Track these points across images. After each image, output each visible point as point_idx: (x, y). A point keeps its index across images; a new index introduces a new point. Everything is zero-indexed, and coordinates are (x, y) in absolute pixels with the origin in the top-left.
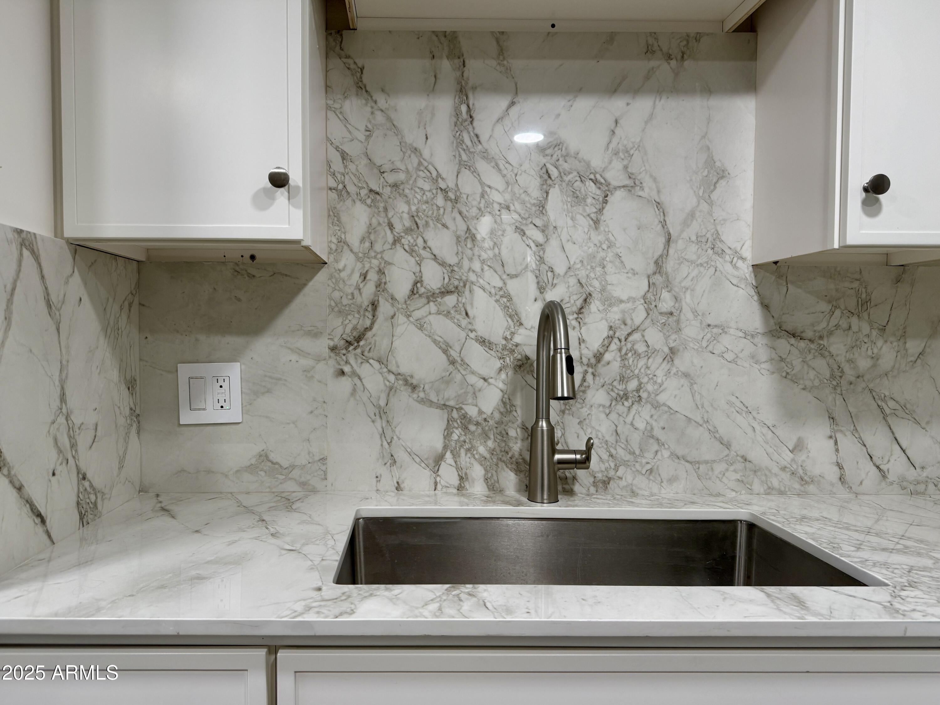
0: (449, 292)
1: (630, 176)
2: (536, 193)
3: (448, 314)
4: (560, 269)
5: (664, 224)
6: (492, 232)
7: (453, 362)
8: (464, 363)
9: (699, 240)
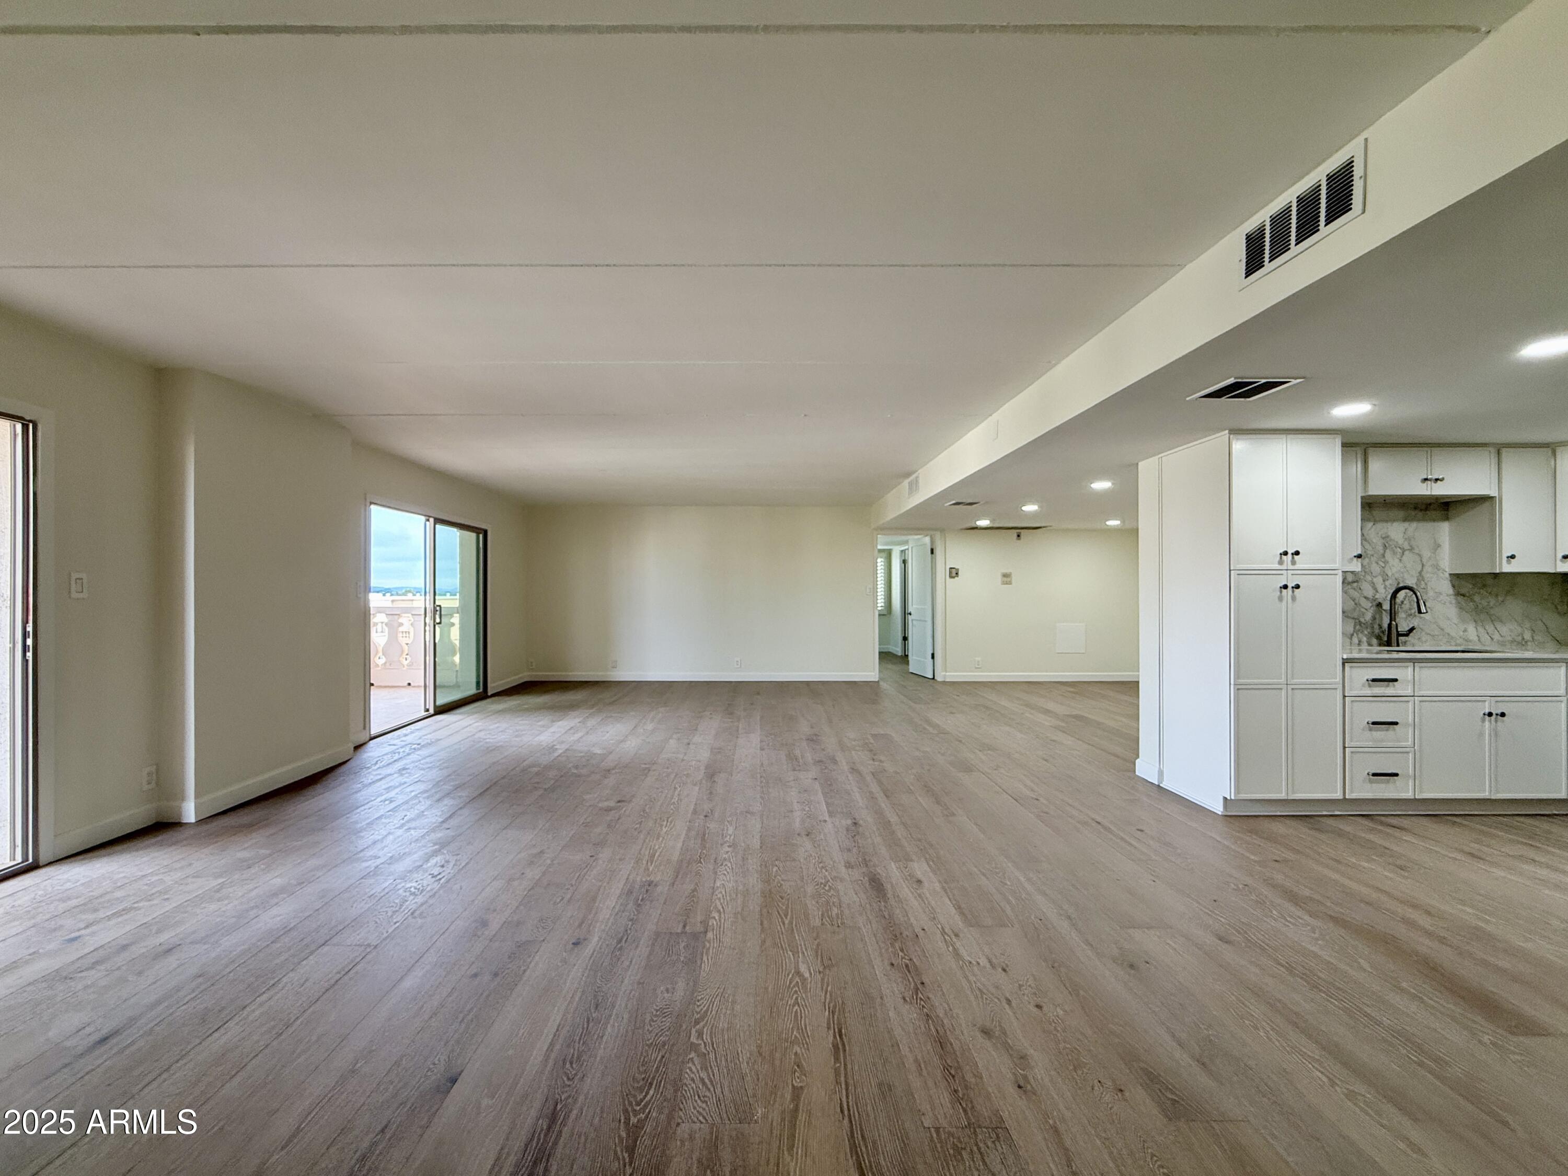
0: (1354, 582)
1: (1411, 546)
2: (1382, 552)
3: (1354, 589)
4: (1390, 574)
5: (1421, 561)
6: (1368, 564)
7: (1356, 604)
8: (1360, 605)
9: (1432, 566)
